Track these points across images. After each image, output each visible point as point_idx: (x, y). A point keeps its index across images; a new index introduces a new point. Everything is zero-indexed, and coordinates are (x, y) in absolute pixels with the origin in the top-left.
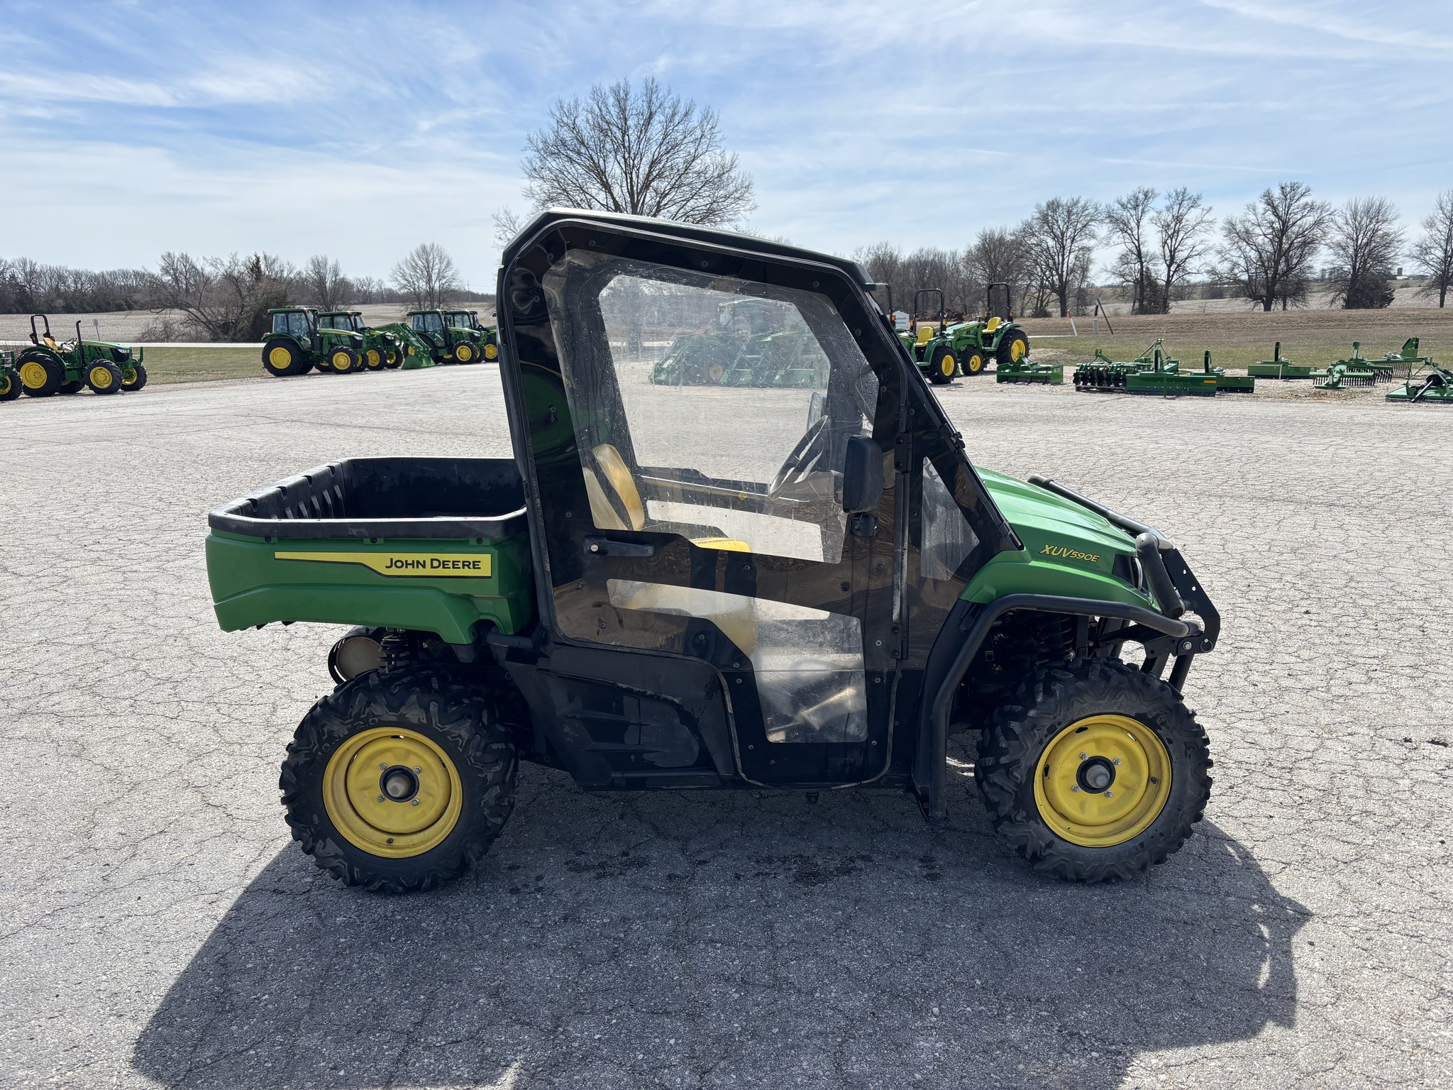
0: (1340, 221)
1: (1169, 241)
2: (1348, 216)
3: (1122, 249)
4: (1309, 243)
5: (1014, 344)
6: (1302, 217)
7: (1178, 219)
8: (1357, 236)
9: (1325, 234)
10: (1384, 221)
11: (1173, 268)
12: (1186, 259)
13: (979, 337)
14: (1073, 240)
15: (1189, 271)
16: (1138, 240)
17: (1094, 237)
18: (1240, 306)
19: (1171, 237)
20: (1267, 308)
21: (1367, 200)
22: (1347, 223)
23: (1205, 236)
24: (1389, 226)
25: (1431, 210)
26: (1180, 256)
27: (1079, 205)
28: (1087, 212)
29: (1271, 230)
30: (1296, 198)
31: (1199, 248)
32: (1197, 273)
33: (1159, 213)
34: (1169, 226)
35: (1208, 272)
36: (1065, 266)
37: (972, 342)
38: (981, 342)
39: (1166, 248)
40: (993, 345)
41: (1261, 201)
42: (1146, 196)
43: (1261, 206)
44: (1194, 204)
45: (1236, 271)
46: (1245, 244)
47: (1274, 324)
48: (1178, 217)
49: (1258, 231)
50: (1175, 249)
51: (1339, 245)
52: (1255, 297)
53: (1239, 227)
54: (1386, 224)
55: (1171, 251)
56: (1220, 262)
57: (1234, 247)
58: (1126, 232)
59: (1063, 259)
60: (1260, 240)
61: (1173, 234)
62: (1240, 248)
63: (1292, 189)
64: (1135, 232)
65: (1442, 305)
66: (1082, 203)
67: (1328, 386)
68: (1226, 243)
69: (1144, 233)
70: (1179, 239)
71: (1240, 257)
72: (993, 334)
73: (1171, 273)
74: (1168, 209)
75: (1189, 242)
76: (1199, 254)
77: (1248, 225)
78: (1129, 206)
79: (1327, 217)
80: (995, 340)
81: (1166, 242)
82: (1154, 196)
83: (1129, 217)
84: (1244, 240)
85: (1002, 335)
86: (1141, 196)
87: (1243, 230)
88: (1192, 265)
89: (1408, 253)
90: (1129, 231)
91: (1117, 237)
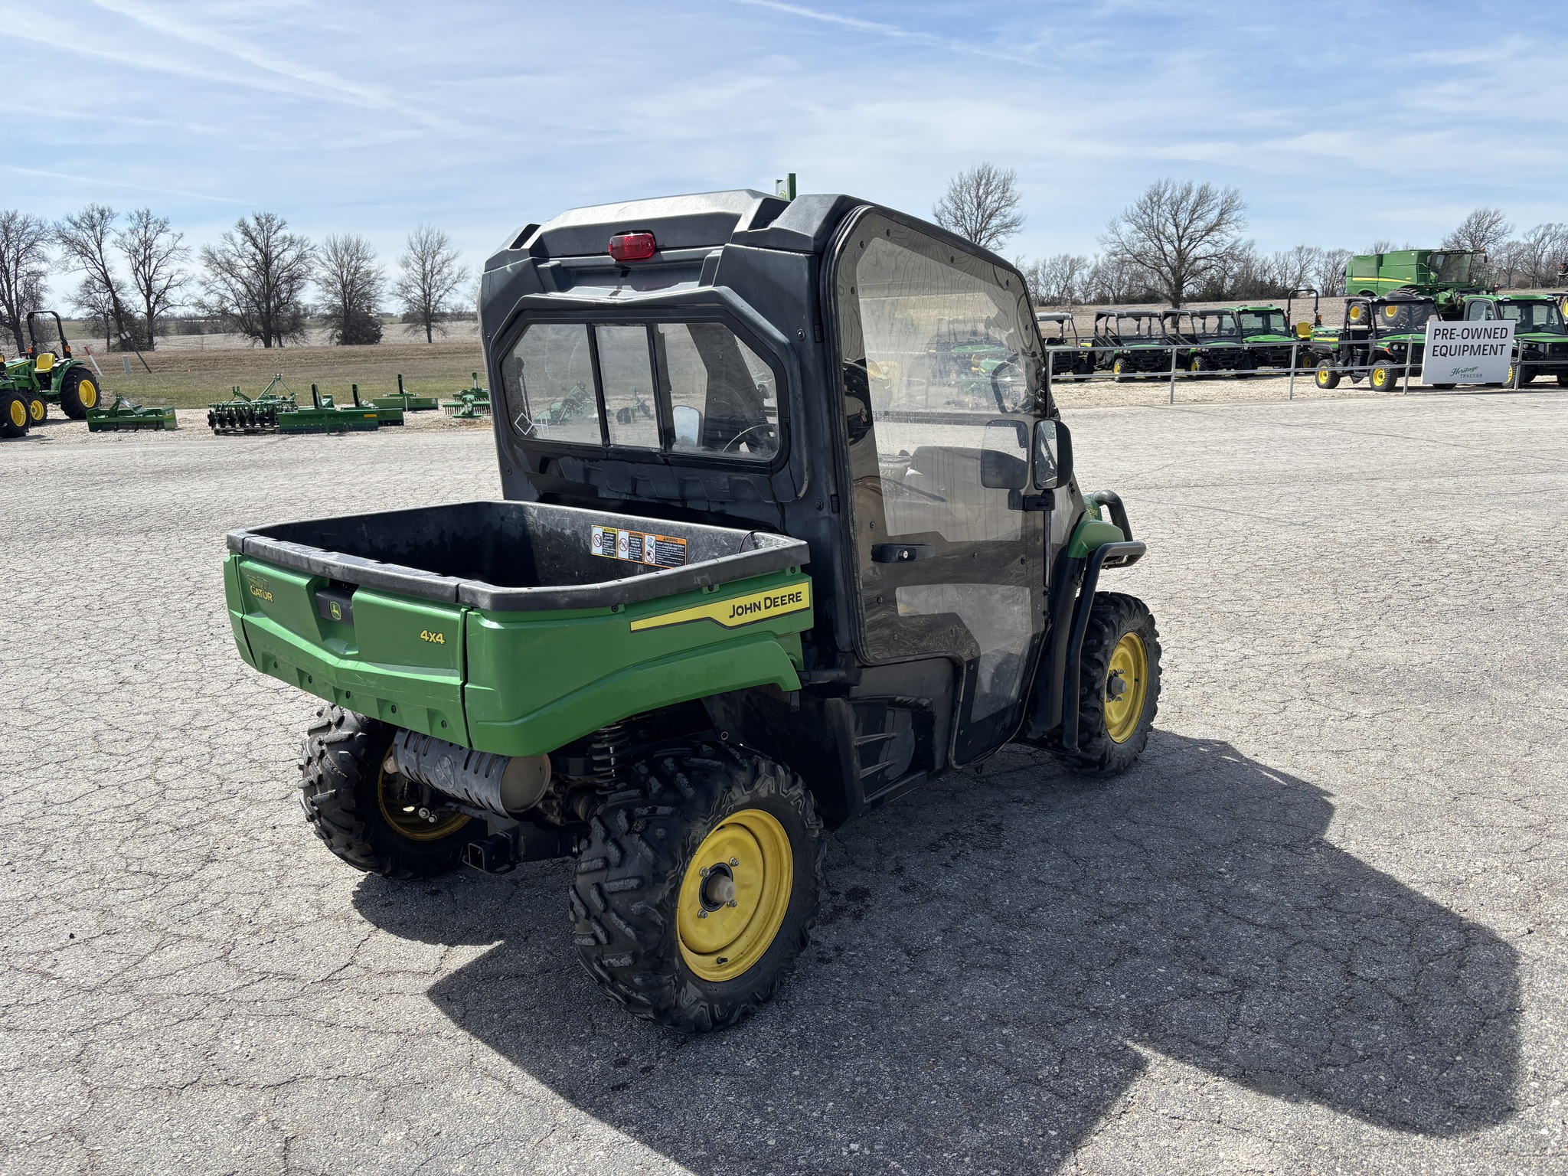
0: (323, 257)
1: (141, 268)
2: (330, 253)
3: (83, 275)
4: (297, 278)
5: (81, 385)
6: (284, 250)
7: (147, 244)
8: (342, 273)
9: (310, 269)
10: (365, 259)
11: (152, 299)
12: (166, 289)
13: (34, 378)
14: (18, 262)
15: (172, 303)
16: (103, 266)
17: (44, 259)
18: (238, 342)
19: (143, 263)
20: (268, 345)
21: (343, 237)
22: (329, 260)
23: (182, 265)
24: (370, 264)
25: (405, 252)
26: (159, 284)
27: (17, 220)
28: (29, 230)
29: (253, 263)
30: (274, 229)
31: (177, 278)
32: (182, 303)
33: (123, 236)
34: (137, 251)
35: (195, 305)
36: (13, 294)
37: (26, 384)
38: (38, 385)
39: (139, 275)
40: (52, 387)
41: (237, 231)
42: (102, 215)
43: (239, 237)
44: (162, 228)
45: (227, 304)
46: (229, 275)
47: (303, 360)
48: (146, 242)
49: (240, 262)
50: (150, 278)
51: (326, 281)
52: (252, 332)
53: (219, 257)
54: (366, 262)
55: (145, 280)
56: (205, 295)
57: (218, 279)
58: (86, 255)
59: (9, 286)
60: (245, 272)
61: (144, 260)
62: (225, 280)
63: (268, 221)
64: (98, 256)
65: (430, 340)
66: (20, 219)
67: (465, 416)
68: (208, 274)
69: (108, 257)
70: (153, 266)
71: (226, 289)
72: (50, 373)
73: (152, 305)
74: (132, 232)
75: (164, 271)
76: (179, 285)
77: (229, 255)
78: (84, 225)
79: (309, 252)
80: (53, 380)
81: (137, 269)
82: (112, 216)
83: (86, 238)
84: (227, 271)
85: (62, 375)
86: (97, 215)
87: (224, 260)
88: (173, 295)
89: (391, 291)
90: (90, 255)
91: (75, 261)
